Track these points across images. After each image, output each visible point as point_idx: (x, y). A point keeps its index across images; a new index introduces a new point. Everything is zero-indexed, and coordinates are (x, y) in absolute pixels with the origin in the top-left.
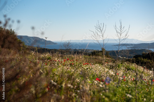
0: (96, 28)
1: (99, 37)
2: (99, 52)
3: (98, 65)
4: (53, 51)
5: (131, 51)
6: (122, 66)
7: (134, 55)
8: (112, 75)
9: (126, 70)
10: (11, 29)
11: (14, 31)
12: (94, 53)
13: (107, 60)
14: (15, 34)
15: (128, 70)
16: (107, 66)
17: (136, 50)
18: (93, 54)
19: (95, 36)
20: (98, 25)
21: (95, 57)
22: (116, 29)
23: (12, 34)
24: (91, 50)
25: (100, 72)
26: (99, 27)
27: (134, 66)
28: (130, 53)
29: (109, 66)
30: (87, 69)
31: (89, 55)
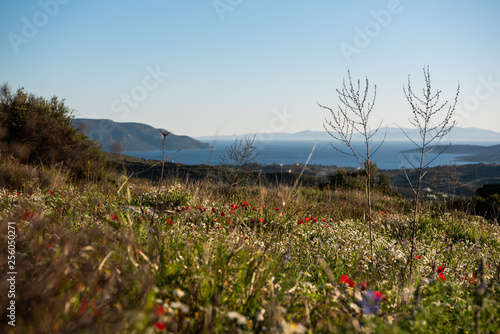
0: (342, 97)
1: (350, 126)
2: (354, 175)
3: (351, 222)
4: (196, 170)
5: (469, 172)
6: (434, 226)
7: (479, 183)
8: (398, 261)
9: (450, 241)
10: (55, 99)
11: (65, 105)
12: (338, 180)
13: (383, 202)
14: (68, 115)
15: (456, 239)
16: (383, 226)
17: (483, 165)
18: (333, 183)
19: (336, 125)
20: (349, 87)
21: (341, 193)
22: (409, 99)
23: (56, 116)
24: (328, 167)
25: (355, 250)
26: (351, 94)
27: (475, 225)
28: (465, 178)
29: (389, 227)
30: (312, 238)
31: (321, 186)
